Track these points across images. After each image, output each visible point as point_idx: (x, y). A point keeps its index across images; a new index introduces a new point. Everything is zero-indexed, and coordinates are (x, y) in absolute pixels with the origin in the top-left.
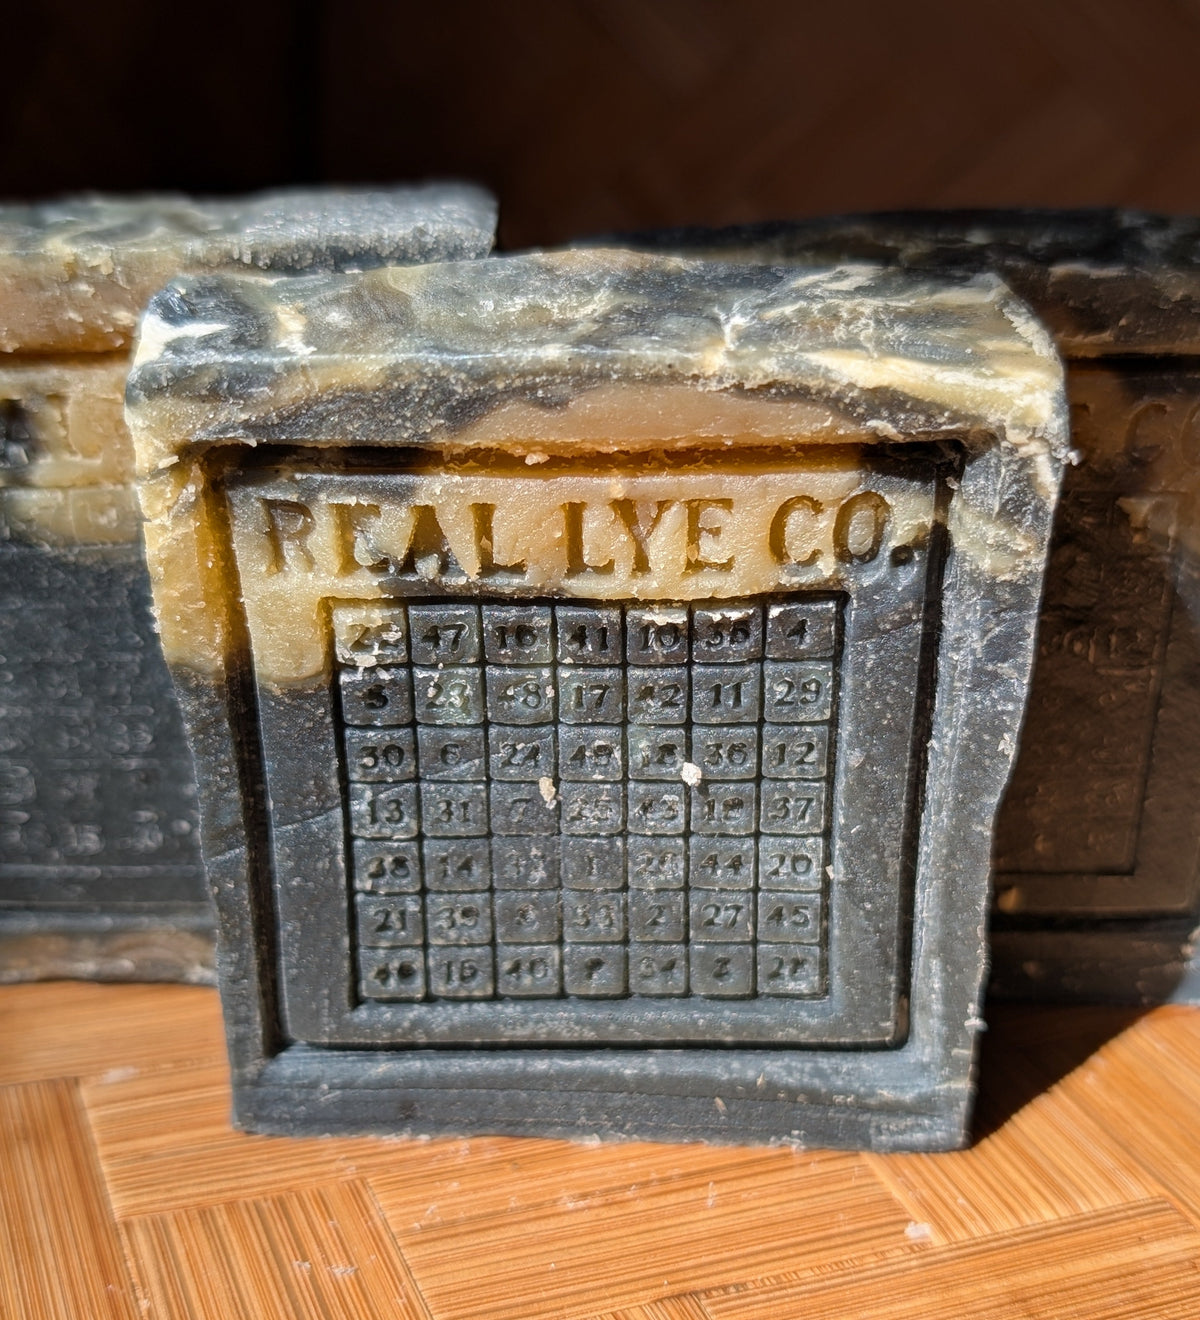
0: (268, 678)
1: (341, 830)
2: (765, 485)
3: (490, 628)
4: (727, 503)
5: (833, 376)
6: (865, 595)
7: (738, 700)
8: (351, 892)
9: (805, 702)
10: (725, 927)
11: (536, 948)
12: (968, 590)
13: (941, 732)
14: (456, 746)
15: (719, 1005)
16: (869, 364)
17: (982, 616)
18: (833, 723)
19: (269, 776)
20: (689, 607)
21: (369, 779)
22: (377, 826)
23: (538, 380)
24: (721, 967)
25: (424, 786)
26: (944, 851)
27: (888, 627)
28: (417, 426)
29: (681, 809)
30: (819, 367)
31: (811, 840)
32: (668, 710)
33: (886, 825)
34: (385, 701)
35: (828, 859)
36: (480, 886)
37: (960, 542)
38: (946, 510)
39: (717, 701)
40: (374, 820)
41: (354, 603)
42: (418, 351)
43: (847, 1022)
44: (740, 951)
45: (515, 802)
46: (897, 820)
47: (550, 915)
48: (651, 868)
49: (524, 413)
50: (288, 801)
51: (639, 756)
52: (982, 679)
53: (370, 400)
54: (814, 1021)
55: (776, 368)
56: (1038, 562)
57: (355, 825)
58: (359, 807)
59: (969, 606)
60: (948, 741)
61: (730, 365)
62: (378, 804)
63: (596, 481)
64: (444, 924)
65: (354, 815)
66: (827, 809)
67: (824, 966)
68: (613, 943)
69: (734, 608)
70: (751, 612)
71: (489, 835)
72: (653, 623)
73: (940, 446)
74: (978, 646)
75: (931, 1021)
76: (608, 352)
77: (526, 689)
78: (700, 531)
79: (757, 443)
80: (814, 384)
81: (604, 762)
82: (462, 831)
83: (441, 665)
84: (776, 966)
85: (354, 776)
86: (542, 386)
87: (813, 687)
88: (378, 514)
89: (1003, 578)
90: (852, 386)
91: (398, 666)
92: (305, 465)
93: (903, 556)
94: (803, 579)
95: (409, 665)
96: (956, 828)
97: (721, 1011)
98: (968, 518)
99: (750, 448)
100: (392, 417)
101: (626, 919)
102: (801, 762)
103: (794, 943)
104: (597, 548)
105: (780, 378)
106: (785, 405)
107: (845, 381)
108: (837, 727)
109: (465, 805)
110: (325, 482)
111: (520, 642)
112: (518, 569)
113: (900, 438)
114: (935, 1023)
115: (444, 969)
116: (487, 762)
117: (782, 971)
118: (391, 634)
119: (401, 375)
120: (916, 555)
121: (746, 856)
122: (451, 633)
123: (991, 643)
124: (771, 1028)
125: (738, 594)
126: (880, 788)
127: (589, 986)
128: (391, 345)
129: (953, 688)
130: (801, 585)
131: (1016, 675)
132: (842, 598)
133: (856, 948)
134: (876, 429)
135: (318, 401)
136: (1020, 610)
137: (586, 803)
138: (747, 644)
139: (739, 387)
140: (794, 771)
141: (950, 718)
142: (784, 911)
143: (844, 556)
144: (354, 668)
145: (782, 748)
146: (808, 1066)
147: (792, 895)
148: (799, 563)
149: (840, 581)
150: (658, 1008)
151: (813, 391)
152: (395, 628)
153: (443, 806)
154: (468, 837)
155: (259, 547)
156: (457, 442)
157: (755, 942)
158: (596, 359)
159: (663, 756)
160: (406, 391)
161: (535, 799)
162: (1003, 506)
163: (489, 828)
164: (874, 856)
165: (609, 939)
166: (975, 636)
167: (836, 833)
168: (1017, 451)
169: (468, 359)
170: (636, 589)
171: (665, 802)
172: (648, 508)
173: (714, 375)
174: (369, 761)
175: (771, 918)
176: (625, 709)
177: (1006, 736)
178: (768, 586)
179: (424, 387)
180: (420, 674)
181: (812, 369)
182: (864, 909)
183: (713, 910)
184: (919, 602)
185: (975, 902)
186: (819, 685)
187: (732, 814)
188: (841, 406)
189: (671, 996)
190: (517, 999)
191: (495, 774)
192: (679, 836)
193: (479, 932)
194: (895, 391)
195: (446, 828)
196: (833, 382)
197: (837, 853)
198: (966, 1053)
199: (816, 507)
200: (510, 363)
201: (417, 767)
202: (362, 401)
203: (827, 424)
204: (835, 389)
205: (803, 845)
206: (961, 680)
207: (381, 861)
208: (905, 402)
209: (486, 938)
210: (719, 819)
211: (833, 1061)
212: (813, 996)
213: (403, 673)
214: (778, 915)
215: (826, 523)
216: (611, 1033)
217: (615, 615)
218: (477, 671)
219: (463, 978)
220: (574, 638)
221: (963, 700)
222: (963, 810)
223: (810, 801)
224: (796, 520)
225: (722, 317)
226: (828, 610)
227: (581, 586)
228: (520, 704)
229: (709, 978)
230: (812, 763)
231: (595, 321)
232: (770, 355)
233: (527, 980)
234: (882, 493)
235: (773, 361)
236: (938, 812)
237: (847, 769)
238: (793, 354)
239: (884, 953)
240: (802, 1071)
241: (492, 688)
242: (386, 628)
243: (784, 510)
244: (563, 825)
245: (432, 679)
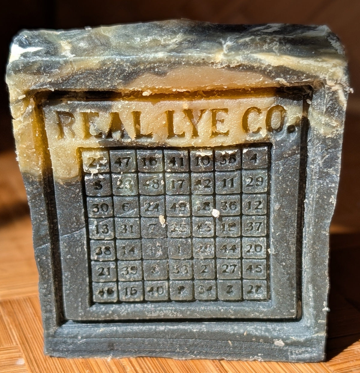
0: (58, 178)
1: (85, 236)
2: (240, 103)
3: (140, 158)
4: (226, 110)
5: (262, 62)
6: (278, 144)
7: (232, 185)
8: (90, 260)
9: (257, 185)
10: (230, 273)
11: (159, 282)
12: (316, 141)
13: (308, 196)
14: (128, 204)
15: (229, 304)
16: (276, 58)
17: (321, 151)
18: (268, 193)
19: (58, 216)
20: (213, 149)
21: (96, 217)
22: (99, 235)
23: (155, 65)
24: (229, 289)
25: (116, 219)
26: (312, 242)
27: (287, 156)
28: (112, 82)
29: (212, 227)
30: (257, 59)
31: (262, 239)
32: (206, 189)
33: (289, 232)
34: (101, 187)
35: (268, 246)
36: (138, 258)
37: (312, 123)
38: (307, 112)
39: (225, 185)
40: (98, 233)
41: (90, 149)
42: (112, 55)
43: (278, 310)
44: (236, 282)
45: (150, 225)
46: (293, 230)
47: (164, 269)
48: (202, 250)
49: (151, 77)
50: (66, 225)
51: (196, 207)
52: (323, 175)
53: (95, 74)
54: (265, 310)
55: (242, 59)
56: (341, 130)
57: (91, 234)
58: (92, 227)
59: (316, 147)
60: (311, 199)
61: (225, 59)
62: (99, 226)
63: (178, 102)
64: (125, 273)
65: (90, 230)
66: (267, 226)
67: (268, 288)
68: (188, 280)
69: (230, 150)
70: (236, 151)
71: (141, 238)
72: (200, 156)
73: (304, 88)
74: (320, 162)
76: (181, 54)
77: (153, 181)
78: (216, 121)
79: (236, 87)
80: (256, 65)
81: (183, 209)
82: (131, 236)
83: (122, 173)
84: (250, 288)
85: (90, 216)
86: (157, 67)
87: (260, 179)
88: (98, 116)
89: (329, 136)
90: (269, 66)
91: (106, 173)
92: (71, 98)
93: (292, 130)
94: (255, 138)
95: (110, 173)
96: (316, 233)
97: (230, 306)
98: (315, 114)
99: (234, 90)
100: (103, 80)
101: (193, 270)
102: (257, 208)
103: (257, 279)
104: (179, 127)
105: (243, 63)
106: (245, 73)
107: (267, 64)
108: (270, 195)
109: (131, 226)
110: (79, 104)
111: (151, 164)
112: (150, 136)
113: (288, 85)
114: (311, 310)
115: (125, 290)
116: (140, 210)
117: (252, 291)
118: (103, 161)
119: (106, 64)
120: (296, 128)
121: (237, 245)
122: (125, 160)
123: (325, 161)
124: (249, 312)
125: (231, 144)
126: (286, 218)
127: (179, 297)
128: (102, 53)
129: (312, 179)
130: (254, 140)
131: (335, 173)
132: (270, 145)
133: (280, 280)
134: (279, 81)
135: (76, 74)
136: (335, 148)
137: (177, 225)
138: (235, 163)
139: (228, 67)
140: (254, 212)
141: (312, 190)
142: (252, 267)
143: (270, 129)
144: (90, 174)
145: (250, 203)
146: (264, 328)
147: (255, 260)
148: (253, 132)
149: (269, 139)
150: (206, 305)
151: (256, 68)
152: (105, 159)
153: (123, 227)
154: (133, 239)
155: (55, 129)
156: (127, 88)
157: (242, 279)
158: (176, 57)
159: (205, 207)
160: (108, 70)
161: (157, 224)
162: (327, 109)
163: (141, 235)
164: (286, 244)
165: (186, 278)
166: (319, 159)
167: (271, 236)
168: (331, 88)
169: (130, 58)
170: (193, 142)
171: (206, 224)
172: (197, 112)
173: (219, 62)
174: (95, 210)
175: (247, 270)
176: (190, 189)
177: (332, 196)
178: (241, 141)
179: (114, 68)
180: (114, 176)
181: (255, 59)
182: (282, 265)
183: (225, 267)
184: (298, 146)
185: (324, 262)
186: (262, 179)
187: (231, 229)
188: (266, 73)
189: (211, 301)
190: (152, 302)
191: (142, 214)
192: (212, 237)
193: (137, 276)
194: (285, 67)
195: (125, 236)
196: (263, 64)
197: (271, 243)
198: (324, 321)
199: (259, 111)
200: (145, 59)
201: (113, 212)
202: (92, 74)
203: (261, 80)
204: (264, 67)
205: (259, 240)
206: (315, 175)
207: (101, 248)
208: (289, 71)
209: (140, 278)
210: (227, 231)
211: (273, 326)
212: (265, 300)
213: (108, 176)
214: (250, 268)
215: (263, 117)
216: (188, 315)
217: (186, 153)
218: (135, 175)
219: (132, 294)
220: (171, 162)
221: (316, 184)
222: (318, 226)
223: (261, 223)
224: (251, 116)
225: (223, 42)
226: (265, 150)
227: (173, 142)
228: (152, 188)
229: (225, 293)
230: (261, 209)
231: (177, 44)
232: (239, 55)
233: (156, 294)
234: (283, 106)
235: (241, 57)
236: (309, 227)
237: (274, 211)
238: (248, 54)
239: (291, 282)
240: (261, 330)
241: (141, 181)
242: (101, 159)
243: (247, 113)
244: (168, 234)
245: (119, 178)
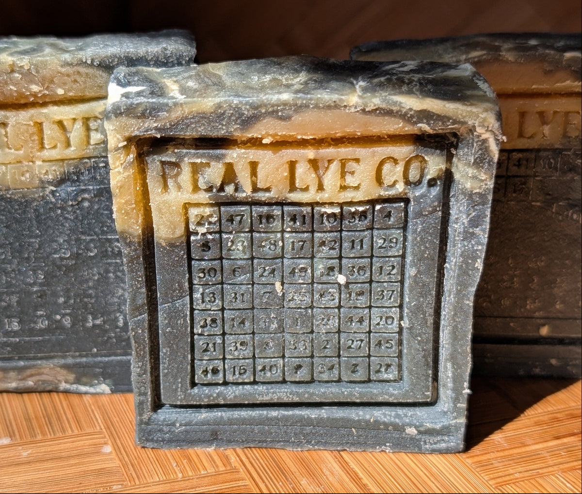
0: (160, 238)
1: (189, 306)
2: (374, 152)
3: (255, 215)
4: (357, 160)
5: (403, 105)
6: (417, 199)
7: (362, 247)
8: (192, 334)
9: (391, 247)
10: (356, 349)
11: (273, 360)
12: (461, 197)
13: (450, 260)
14: (239, 268)
15: (353, 385)
16: (417, 100)
17: (467, 208)
18: (403, 256)
19: (158, 282)
20: (341, 205)
21: (202, 283)
22: (204, 304)
23: (279, 108)
24: (354, 368)
25: (225, 286)
26: (452, 313)
27: (427, 213)
28: (228, 128)
29: (337, 296)
30: (397, 101)
31: (394, 309)
32: (331, 251)
33: (427, 302)
34: (209, 248)
35: (401, 318)
36: (249, 331)
37: (457, 176)
38: (451, 163)
39: (353, 247)
40: (203, 302)
41: (198, 205)
42: (229, 97)
43: (410, 392)
44: (363, 360)
45: (264, 293)
46: (431, 299)
47: (279, 344)
48: (324, 323)
49: (273, 122)
50: (167, 293)
51: (319, 272)
52: (468, 236)
53: (208, 118)
54: (396, 392)
55: (379, 102)
56: (491, 184)
57: (195, 303)
58: (197, 295)
59: (461, 204)
60: (453, 264)
61: (360, 101)
62: (205, 295)
63: (302, 151)
64: (233, 349)
65: (194, 299)
66: (400, 295)
67: (400, 366)
68: (307, 357)
69: (361, 206)
70: (368, 207)
71: (253, 308)
72: (326, 213)
73: (448, 135)
74: (465, 221)
75: (448, 392)
76: (309, 96)
77: (270, 242)
78: (345, 173)
79: (371, 134)
80: (395, 108)
81: (303, 275)
82: (241, 306)
83: (234, 232)
84: (378, 367)
85: (195, 282)
86: (281, 111)
87: (394, 240)
88: (209, 166)
89: (476, 191)
90: (411, 109)
91: (215, 233)
92: (178, 146)
93: (433, 183)
94: (390, 193)
95: (220, 232)
96: (457, 302)
97: (354, 388)
98: (460, 166)
99: (367, 137)
100: (217, 125)
101: (313, 346)
102: (390, 274)
103: (387, 357)
104: (302, 180)
105: (381, 106)
106: (383, 118)
107: (408, 107)
108: (405, 258)
109: (243, 295)
110: (187, 153)
111: (268, 222)
112: (268, 190)
113: (431, 132)
114: (449, 392)
115: (232, 369)
116: (253, 276)
117: (381, 370)
118: (213, 219)
119: (222, 107)
120: (438, 182)
121: (366, 317)
122: (239, 218)
123: (471, 220)
124: (376, 395)
125: (363, 199)
126: (424, 285)
127: (296, 377)
128: (217, 94)
129: (455, 240)
130: (389, 195)
131: (482, 233)
132: (407, 201)
133: (414, 358)
134: (421, 127)
135: (186, 118)
136: (483, 205)
137: (296, 293)
138: (366, 222)
139: (363, 110)
140: (386, 278)
141: (454, 254)
142: (382, 342)
143: (407, 183)
144: (197, 234)
145: (381, 268)
146: (393, 413)
147: (386, 334)
148: (388, 186)
149: (406, 194)
150: (326, 387)
151: (395, 112)
152: (215, 216)
153: (233, 295)
154: (244, 309)
155: (158, 181)
156: (244, 135)
157: (369, 356)
158: (303, 99)
159: (329, 272)
160: (224, 114)
161: (273, 292)
162: (475, 160)
163: (253, 305)
164: (422, 316)
165: (305, 355)
166: (464, 217)
167: (405, 306)
168: (481, 136)
169: (250, 100)
170: (318, 197)
171: (330, 292)
172: (324, 163)
173: (353, 105)
174: (202, 275)
175: (376, 345)
176: (313, 251)
177: (478, 260)
178: (375, 196)
179: (231, 112)
180: (225, 236)
181: (394, 102)
182: (417, 340)
183: (351, 342)
184: (440, 202)
185: (466, 336)
186: (397, 239)
187: (359, 298)
188: (406, 118)
189: (332, 381)
190: (264, 383)
191: (256, 281)
192: (336, 308)
193: (248, 352)
194: (429, 111)
195: (235, 305)
196: (403, 108)
197: (405, 314)
198: (463, 405)
199: (396, 161)
200: (268, 101)
201: (222, 278)
202: (205, 118)
203: (400, 125)
204: (404, 111)
205: (390, 311)
206: (458, 236)
207: (206, 320)
208: (433, 116)
209: (251, 355)
210: (354, 300)
211: (404, 411)
212: (395, 381)
213: (217, 236)
214: (379, 344)
215: (400, 168)
216: (306, 399)
217: (309, 209)
218: (249, 235)
219: (240, 374)
220: (291, 220)
221: (459, 245)
222: (460, 295)
223: (393, 291)
224: (387, 167)
225: (355, 82)
226: (401, 206)
227: (295, 197)
228: (268, 250)
229: (349, 373)
230: (394, 274)
231: (302, 84)
232: (376, 97)
233: (268, 374)
234: (423, 155)
235: (378, 99)
236: (449, 296)
237: (410, 277)
238: (386, 96)
239: (426, 360)
240: (390, 416)
241: (255, 242)
242: (211, 216)
243: (382, 163)
244: (285, 304)
245: (230, 238)
